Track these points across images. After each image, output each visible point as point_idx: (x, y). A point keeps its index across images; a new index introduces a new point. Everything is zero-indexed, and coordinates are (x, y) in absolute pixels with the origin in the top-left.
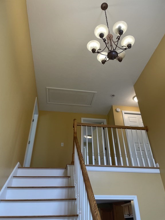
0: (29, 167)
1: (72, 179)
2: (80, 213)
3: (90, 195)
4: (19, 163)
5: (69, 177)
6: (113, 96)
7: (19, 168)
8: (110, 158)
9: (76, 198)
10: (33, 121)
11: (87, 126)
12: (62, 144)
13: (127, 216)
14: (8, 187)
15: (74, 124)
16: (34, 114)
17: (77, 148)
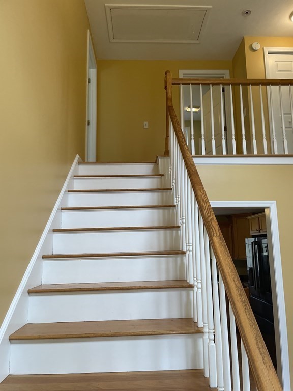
0: (95, 161)
1: (166, 178)
2: (183, 223)
3: (199, 194)
4: (78, 156)
5: (163, 175)
6: (247, 13)
7: (79, 163)
8: (234, 142)
9: (175, 204)
10: (89, 83)
11: (192, 84)
12: (146, 125)
13: (256, 231)
14: (69, 191)
15: (166, 82)
16: (89, 68)
17: (174, 125)
